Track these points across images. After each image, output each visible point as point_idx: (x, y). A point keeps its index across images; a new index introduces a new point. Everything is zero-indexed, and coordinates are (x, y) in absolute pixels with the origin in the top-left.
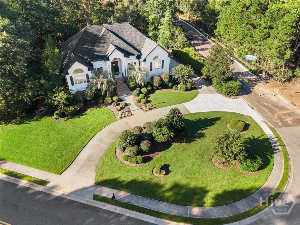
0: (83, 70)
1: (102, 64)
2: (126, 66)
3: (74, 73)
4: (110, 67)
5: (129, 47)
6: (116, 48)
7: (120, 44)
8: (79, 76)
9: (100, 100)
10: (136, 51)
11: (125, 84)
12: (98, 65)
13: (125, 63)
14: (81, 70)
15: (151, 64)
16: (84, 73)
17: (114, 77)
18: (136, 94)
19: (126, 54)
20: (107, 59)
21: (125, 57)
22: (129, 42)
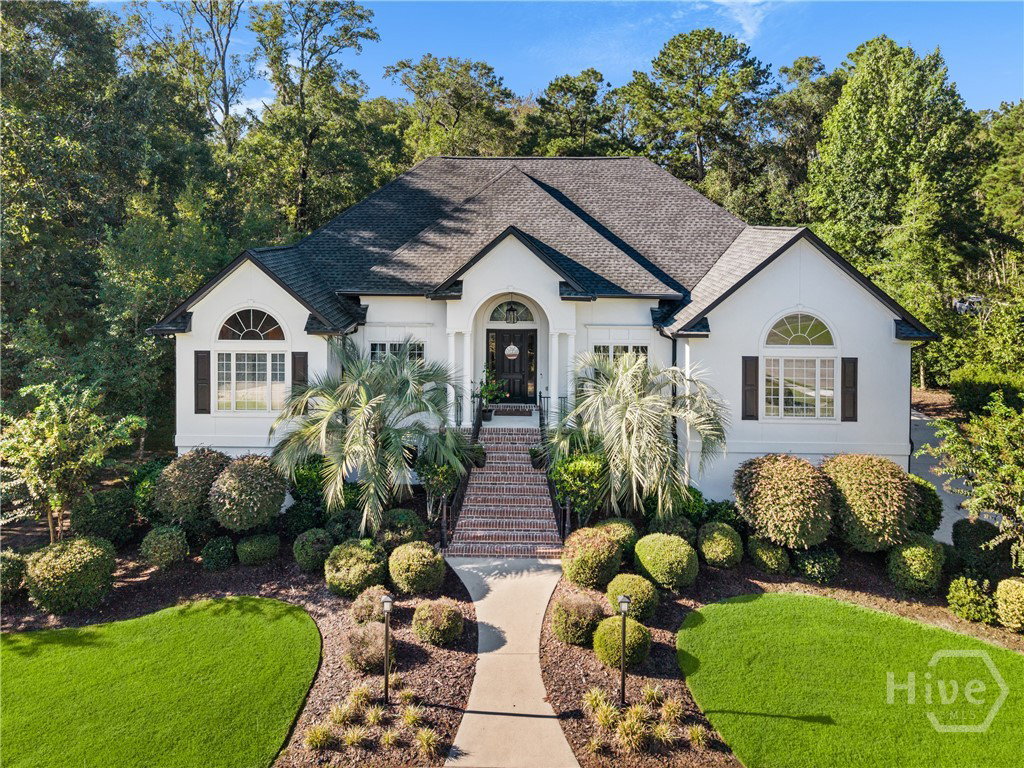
0: (281, 323)
1: (421, 325)
2: (570, 360)
3: (225, 334)
4: (468, 341)
5: (616, 251)
6: (513, 231)
7: (565, 234)
8: (252, 357)
9: (303, 546)
10: (651, 277)
11: (541, 476)
12: (403, 325)
13: (563, 336)
14: (271, 321)
15: (750, 365)
16: (285, 348)
17: (482, 415)
18: (584, 561)
19: (578, 281)
20: (451, 289)
21: (567, 292)
22: (629, 236)
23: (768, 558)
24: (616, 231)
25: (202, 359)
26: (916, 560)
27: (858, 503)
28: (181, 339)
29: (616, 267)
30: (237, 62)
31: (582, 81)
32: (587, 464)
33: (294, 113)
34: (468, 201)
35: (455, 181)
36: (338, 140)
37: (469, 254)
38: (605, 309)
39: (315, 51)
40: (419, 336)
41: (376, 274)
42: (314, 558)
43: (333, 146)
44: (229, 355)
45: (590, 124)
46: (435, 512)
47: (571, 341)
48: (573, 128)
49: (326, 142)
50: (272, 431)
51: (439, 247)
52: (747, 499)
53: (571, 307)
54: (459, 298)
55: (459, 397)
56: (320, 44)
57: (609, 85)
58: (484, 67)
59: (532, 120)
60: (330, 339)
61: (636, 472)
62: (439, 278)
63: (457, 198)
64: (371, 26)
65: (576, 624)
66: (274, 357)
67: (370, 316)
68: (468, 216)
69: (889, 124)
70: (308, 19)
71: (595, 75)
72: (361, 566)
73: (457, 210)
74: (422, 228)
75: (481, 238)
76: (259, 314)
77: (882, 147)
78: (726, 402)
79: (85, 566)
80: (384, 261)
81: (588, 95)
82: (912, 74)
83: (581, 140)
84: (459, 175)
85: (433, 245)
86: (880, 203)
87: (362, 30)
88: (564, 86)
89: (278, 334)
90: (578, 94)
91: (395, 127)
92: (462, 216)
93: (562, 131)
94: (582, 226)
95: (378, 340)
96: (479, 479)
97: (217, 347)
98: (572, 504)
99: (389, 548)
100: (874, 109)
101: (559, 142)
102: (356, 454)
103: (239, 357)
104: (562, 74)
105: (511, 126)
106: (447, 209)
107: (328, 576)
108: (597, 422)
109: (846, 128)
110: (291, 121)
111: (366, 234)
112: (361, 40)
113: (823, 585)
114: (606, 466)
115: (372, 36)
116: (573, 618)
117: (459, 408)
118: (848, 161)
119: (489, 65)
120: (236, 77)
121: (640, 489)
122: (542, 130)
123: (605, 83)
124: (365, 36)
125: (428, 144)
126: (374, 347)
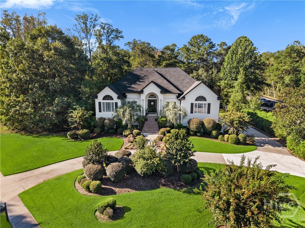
0: (113, 97)
1: (136, 98)
2: (162, 104)
3: (103, 99)
4: (144, 101)
5: (171, 85)
6: (152, 82)
7: (162, 82)
8: (108, 103)
9: (119, 130)
10: (177, 90)
11: (157, 122)
12: (133, 98)
13: (161, 100)
14: (111, 97)
15: (192, 104)
16: (114, 101)
17: (147, 114)
18: (162, 132)
19: (164, 91)
20: (142, 92)
21: (162, 92)
22: (174, 83)
23: (191, 133)
24: (172, 82)
25: (100, 103)
26: (214, 133)
27: (206, 125)
28: (96, 100)
29: (171, 88)
30: (92, 44)
31: (172, 47)
32: (164, 119)
33: (106, 56)
34: (144, 76)
35: (142, 72)
36: (116, 62)
37: (145, 86)
38: (168, 95)
39: (109, 41)
40: (136, 100)
41: (128, 89)
42: (121, 132)
43: (115, 63)
44: (104, 103)
45: (173, 57)
46: (139, 127)
47: (162, 101)
48: (169, 58)
49: (113, 63)
50: (113, 114)
51: (139, 85)
52: (189, 124)
53: (162, 95)
54: (143, 93)
55: (143, 111)
56: (110, 39)
57: (178, 48)
58: (148, 43)
59: (159, 56)
60: (121, 100)
61: (171, 120)
62: (139, 90)
63: (143, 75)
64: (122, 35)
65: (160, 138)
66: (112, 103)
67: (128, 97)
68: (145, 79)
69: (237, 59)
70: (107, 33)
71: (175, 45)
72: (128, 132)
73: (142, 78)
74: (136, 81)
75: (147, 83)
76: (109, 96)
77: (235, 64)
78: (187, 110)
79: (87, 132)
80: (130, 87)
81: (173, 50)
82: (243, 47)
83: (171, 61)
84: (143, 71)
85: (138, 84)
86: (234, 76)
87: (120, 36)
88: (167, 48)
89: (112, 99)
90: (170, 50)
91: (127, 58)
92: (143, 79)
93: (166, 59)
94: (165, 81)
95: (129, 101)
96: (146, 123)
97: (102, 101)
98: (161, 125)
99: (133, 130)
100: (234, 55)
101: (165, 62)
102: (127, 117)
103: (106, 103)
104: (167, 45)
105: (155, 57)
106: (141, 78)
107: (123, 134)
108: (165, 113)
109: (229, 59)
110: (105, 58)
111: (126, 82)
112: (119, 38)
113: (200, 137)
114: (167, 119)
115: (122, 37)
116: (160, 137)
117: (143, 112)
118: (228, 67)
119: (149, 43)
120: (92, 47)
121: (172, 123)
122: (162, 59)
123: (177, 47)
124: (120, 37)
125: (135, 62)
126: (128, 102)
